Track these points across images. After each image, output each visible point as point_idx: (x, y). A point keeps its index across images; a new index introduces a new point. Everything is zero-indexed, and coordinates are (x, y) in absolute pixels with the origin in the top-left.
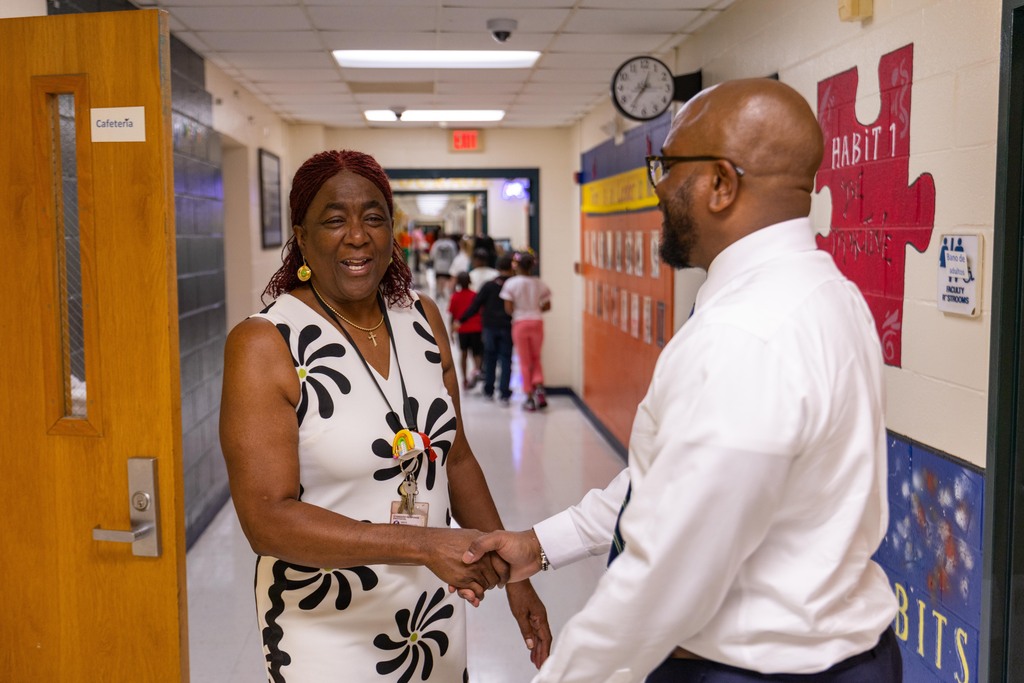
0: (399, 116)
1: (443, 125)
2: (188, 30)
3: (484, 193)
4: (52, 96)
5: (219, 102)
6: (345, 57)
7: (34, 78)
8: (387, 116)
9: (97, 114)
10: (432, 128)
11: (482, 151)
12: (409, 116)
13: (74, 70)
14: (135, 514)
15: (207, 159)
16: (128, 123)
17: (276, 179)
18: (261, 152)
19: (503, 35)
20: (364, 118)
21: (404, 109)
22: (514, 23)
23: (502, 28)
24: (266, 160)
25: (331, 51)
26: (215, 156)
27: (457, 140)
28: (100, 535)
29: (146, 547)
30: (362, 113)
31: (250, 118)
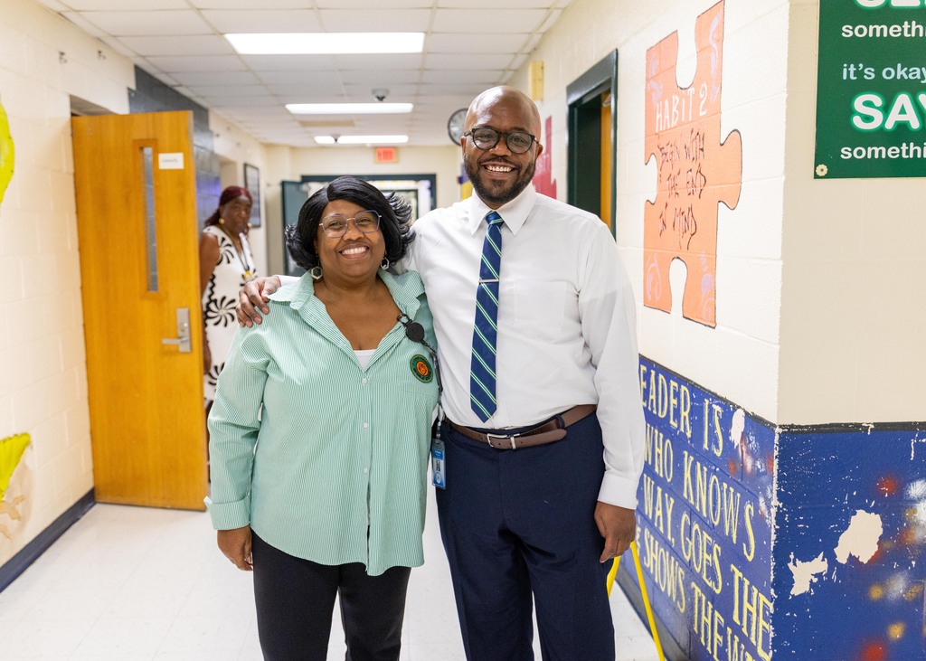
0: (336, 140)
1: (369, 145)
2: (198, 96)
3: (416, 191)
4: (142, 148)
5: (218, 135)
6: (294, 107)
7: (134, 141)
8: (328, 140)
9: (162, 157)
10: (362, 147)
11: (397, 162)
12: (343, 140)
13: (152, 137)
14: (180, 333)
15: (211, 171)
16: (175, 160)
17: (256, 182)
18: (246, 165)
19: (381, 99)
20: (315, 141)
21: (339, 136)
22: (388, 91)
23: (380, 95)
24: (249, 171)
25: (284, 105)
26: (216, 168)
27: (379, 154)
28: (165, 341)
29: (184, 348)
30: (313, 138)
31: (238, 144)
